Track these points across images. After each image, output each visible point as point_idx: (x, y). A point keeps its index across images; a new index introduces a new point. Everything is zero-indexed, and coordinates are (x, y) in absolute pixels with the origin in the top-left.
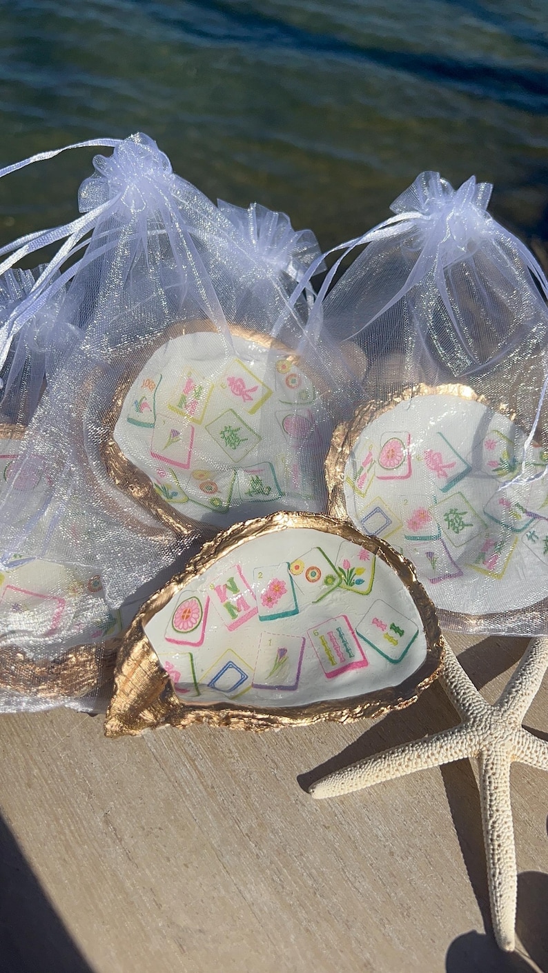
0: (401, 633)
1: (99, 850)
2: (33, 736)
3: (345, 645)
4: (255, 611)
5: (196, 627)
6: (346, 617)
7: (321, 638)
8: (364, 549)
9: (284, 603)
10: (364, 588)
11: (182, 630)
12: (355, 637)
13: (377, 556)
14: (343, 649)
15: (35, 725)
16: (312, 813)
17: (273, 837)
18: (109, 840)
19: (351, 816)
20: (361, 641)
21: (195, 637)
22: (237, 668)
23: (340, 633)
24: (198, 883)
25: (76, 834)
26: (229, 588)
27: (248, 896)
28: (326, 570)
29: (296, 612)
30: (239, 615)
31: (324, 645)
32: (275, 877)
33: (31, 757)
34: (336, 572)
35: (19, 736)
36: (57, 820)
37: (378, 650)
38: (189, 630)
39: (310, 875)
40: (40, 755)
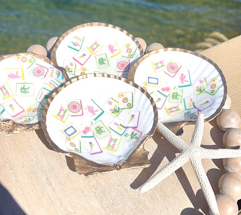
1: (44, 187)
2: (25, 153)
15: (26, 150)
16: (114, 181)
18: (47, 184)
19: (127, 183)
24: (75, 199)
25: (37, 182)
27: (91, 204)
32: (100, 199)
33: (24, 159)
35: (21, 153)
36: (31, 178)
39: (112, 199)
40: (27, 159)
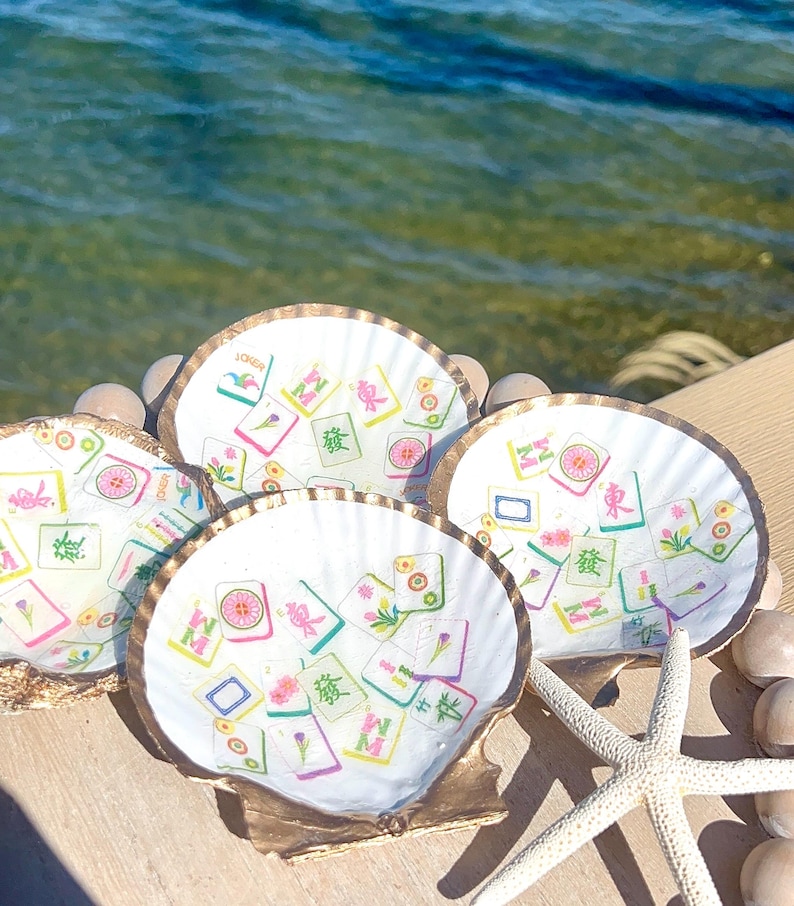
1: (140, 897)
2: (74, 774)
15: (77, 763)
16: (382, 871)
17: (336, 894)
18: (152, 887)
19: (426, 876)
25: (115, 880)
33: (70, 796)
35: (58, 773)
40: (81, 795)
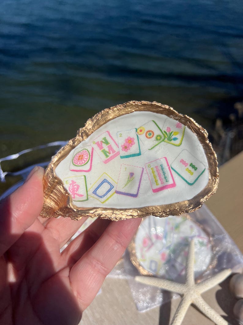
0: (195, 169)
3: (164, 174)
4: (118, 153)
5: (87, 163)
6: (166, 158)
7: (152, 169)
8: (179, 122)
9: (134, 149)
10: (177, 142)
11: (80, 165)
12: (170, 170)
13: (186, 127)
14: (163, 177)
20: (173, 172)
21: (87, 167)
22: (109, 183)
23: (162, 167)
26: (104, 143)
28: (157, 132)
29: (139, 154)
30: (110, 155)
31: (153, 173)
34: (163, 133)
37: (182, 178)
38: (83, 164)
